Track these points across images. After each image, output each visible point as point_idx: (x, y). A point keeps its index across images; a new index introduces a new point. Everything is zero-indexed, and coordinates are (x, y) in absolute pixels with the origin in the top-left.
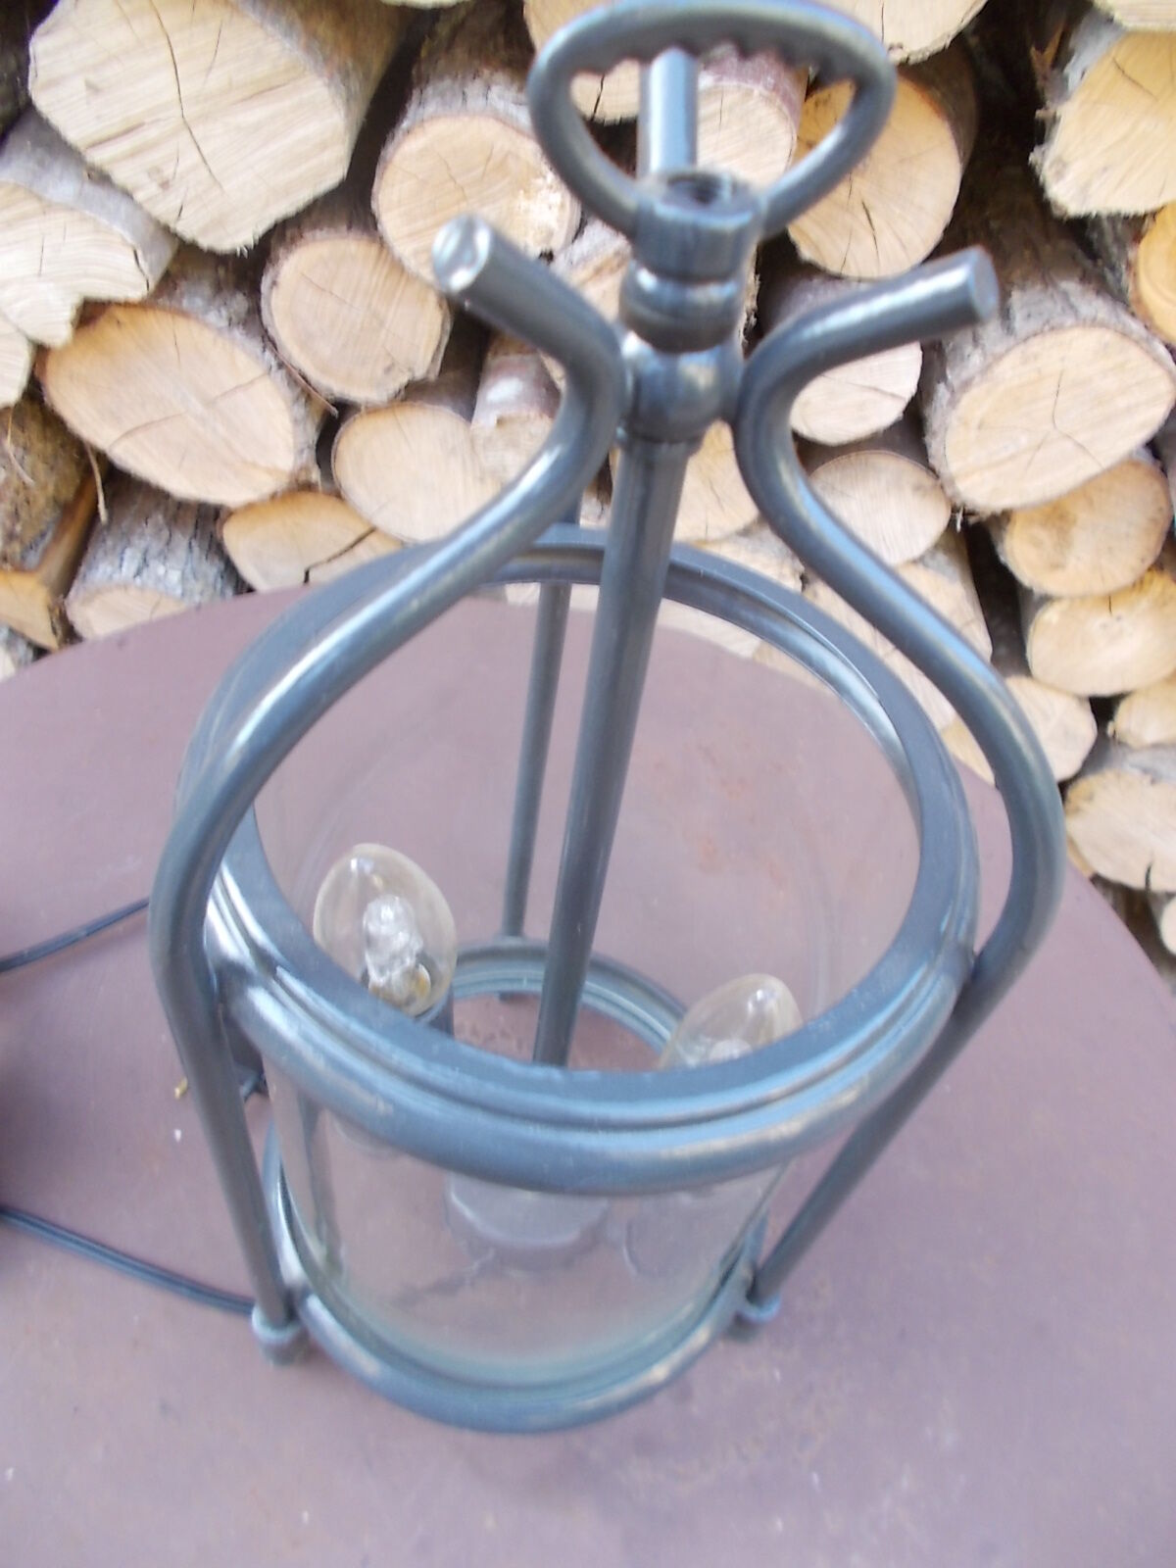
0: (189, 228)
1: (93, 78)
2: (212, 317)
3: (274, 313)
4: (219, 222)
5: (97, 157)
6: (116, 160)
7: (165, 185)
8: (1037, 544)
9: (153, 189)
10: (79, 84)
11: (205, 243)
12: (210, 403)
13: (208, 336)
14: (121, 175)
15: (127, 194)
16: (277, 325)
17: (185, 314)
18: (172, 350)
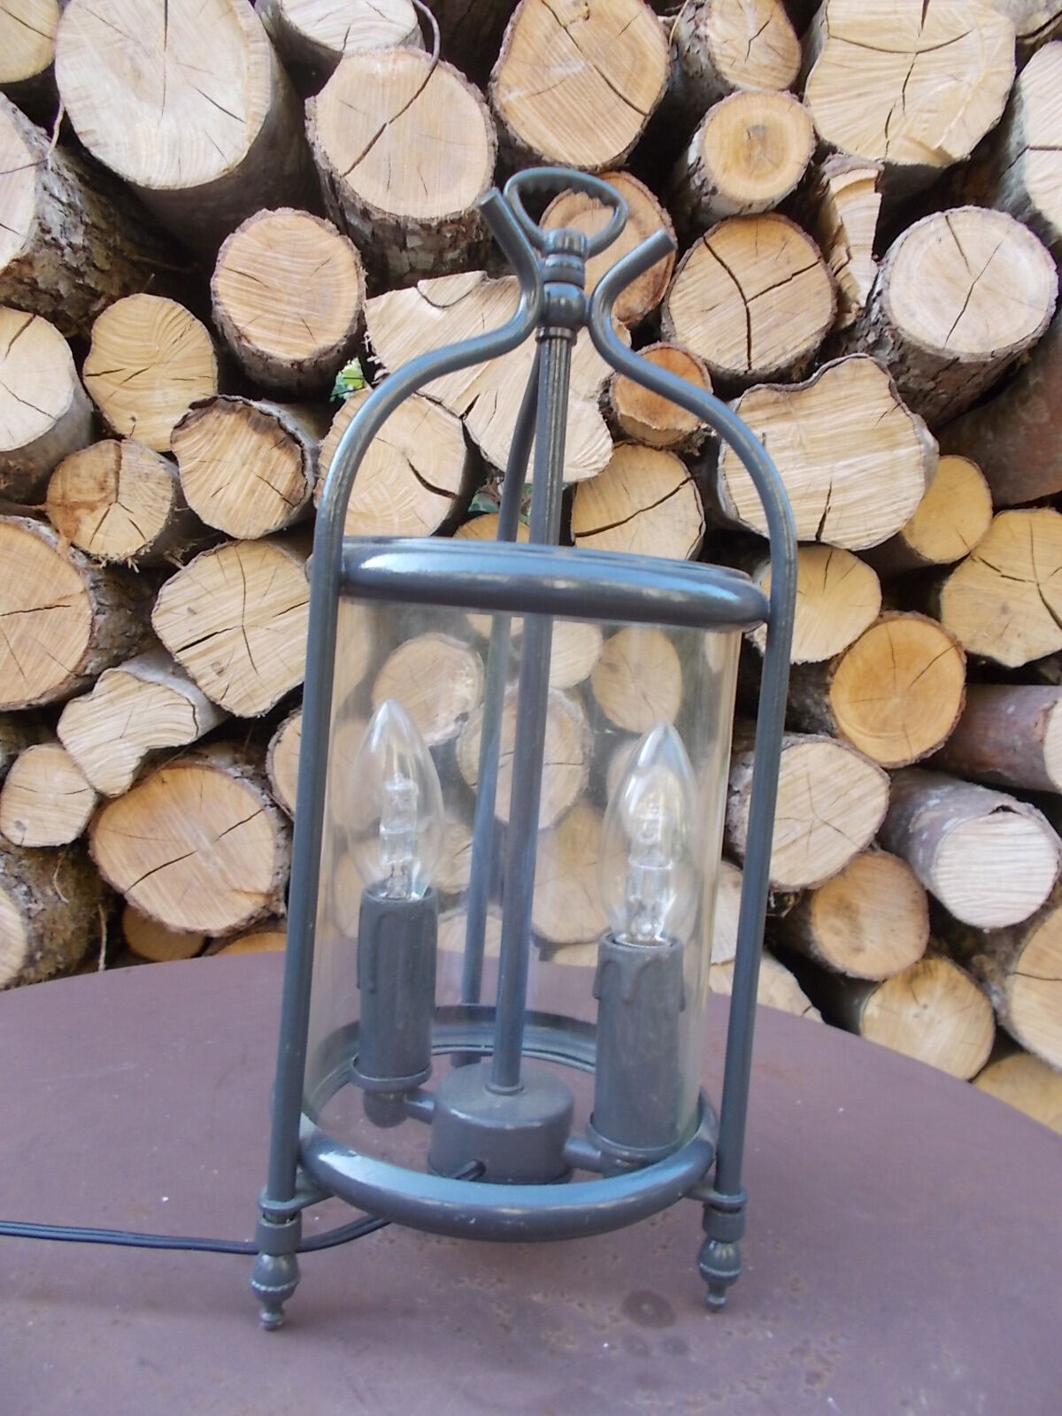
0: (227, 703)
1: (192, 605)
2: (231, 770)
3: (275, 764)
4: (249, 697)
5: (181, 657)
6: (191, 659)
7: (220, 672)
8: (838, 933)
9: (213, 676)
10: (184, 609)
11: (237, 712)
12: (216, 839)
13: (226, 782)
14: (194, 669)
15: (194, 681)
16: (276, 772)
17: (211, 768)
18: (198, 798)
